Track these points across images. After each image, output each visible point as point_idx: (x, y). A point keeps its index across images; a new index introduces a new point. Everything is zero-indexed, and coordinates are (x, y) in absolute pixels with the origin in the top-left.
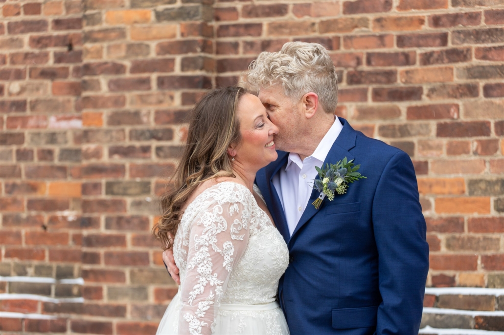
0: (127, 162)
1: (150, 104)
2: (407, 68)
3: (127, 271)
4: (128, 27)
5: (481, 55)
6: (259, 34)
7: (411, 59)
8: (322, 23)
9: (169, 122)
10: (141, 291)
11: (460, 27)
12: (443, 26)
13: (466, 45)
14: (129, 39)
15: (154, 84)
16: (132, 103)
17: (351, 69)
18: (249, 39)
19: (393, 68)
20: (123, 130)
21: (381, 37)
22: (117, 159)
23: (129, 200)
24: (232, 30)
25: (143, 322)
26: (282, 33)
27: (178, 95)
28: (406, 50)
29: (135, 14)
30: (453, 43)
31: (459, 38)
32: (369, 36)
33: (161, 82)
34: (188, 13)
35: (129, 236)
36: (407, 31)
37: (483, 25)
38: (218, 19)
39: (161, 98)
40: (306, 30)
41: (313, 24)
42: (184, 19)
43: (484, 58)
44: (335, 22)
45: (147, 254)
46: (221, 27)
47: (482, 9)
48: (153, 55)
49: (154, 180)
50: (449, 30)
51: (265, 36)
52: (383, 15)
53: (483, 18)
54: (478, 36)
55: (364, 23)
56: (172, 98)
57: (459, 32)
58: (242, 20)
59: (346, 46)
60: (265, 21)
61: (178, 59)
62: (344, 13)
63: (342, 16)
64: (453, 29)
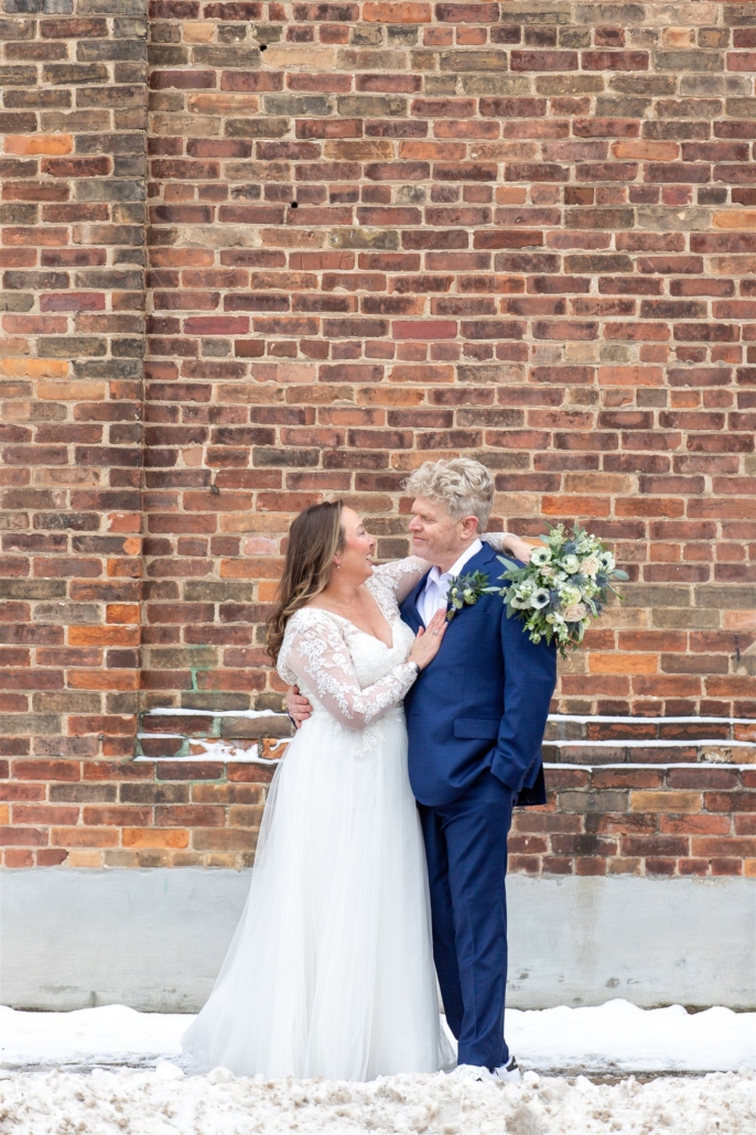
0: (31, 556)
1: (67, 482)
2: (401, 451)
3: (30, 695)
4: (35, 381)
5: (494, 440)
6: (207, 399)
7: (406, 441)
8: (291, 389)
9: (92, 507)
10: (51, 721)
11: (467, 406)
12: (447, 403)
13: (474, 427)
14: (35, 397)
15: (71, 457)
16: (38, 479)
17: (328, 449)
18: (192, 404)
19: (383, 450)
20: (26, 514)
21: (369, 412)
22: (15, 552)
23: (33, 605)
24: (169, 391)
25: (53, 760)
26: (238, 400)
27: (105, 473)
28: (400, 429)
29: (46, 365)
30: (459, 425)
31: (466, 419)
32: (352, 409)
33: (82, 455)
34: (123, 369)
35: (33, 650)
36: (401, 407)
37: (496, 404)
38: (148, 376)
39: (83, 475)
40: (271, 398)
41: (280, 391)
42: (116, 377)
43: (497, 443)
44: (309, 389)
45: (61, 673)
46: (153, 386)
47: (495, 386)
48: (70, 419)
49: (69, 580)
50: (454, 408)
51: (214, 401)
52: (372, 385)
53: (496, 396)
54: (489, 417)
55: (348, 393)
56: (97, 476)
57: (467, 411)
58: (182, 380)
59: (323, 421)
60: (215, 383)
61: (107, 426)
62: (321, 379)
63: (317, 382)
64: (458, 407)
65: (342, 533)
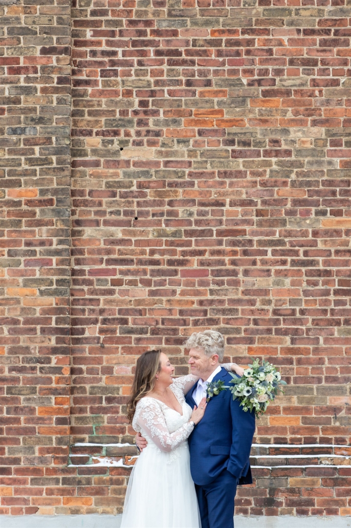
0: (21, 376)
1: (36, 343)
2: (185, 327)
3: (21, 438)
4: (22, 298)
5: (226, 322)
6: (98, 305)
7: (187, 323)
8: (136, 300)
9: (48, 354)
10: (30, 449)
11: (214, 307)
12: (205, 305)
13: (217, 316)
14: (22, 305)
15: (38, 331)
16: (24, 342)
17: (152, 327)
18: (92, 307)
19: (177, 327)
20: (18, 357)
21: (170, 310)
22: (14, 374)
23: (22, 397)
24: (81, 302)
25: (32, 467)
26: (112, 305)
27: (53, 338)
28: (184, 317)
29: (27, 291)
30: (210, 315)
31: (214, 313)
32: (163, 309)
33: (43, 331)
34: (61, 292)
35: (22, 418)
36: (184, 308)
37: (227, 306)
38: (72, 295)
39: (43, 339)
40: (127, 304)
41: (131, 301)
42: (58, 296)
43: (227, 323)
44: (144, 300)
45: (35, 428)
46: (74, 299)
47: (226, 298)
48: (38, 315)
49: (38, 386)
50: (208, 308)
51: (101, 306)
52: (172, 298)
53: (227, 302)
54: (224, 312)
55: (161, 302)
56: (50, 340)
57: (214, 309)
58: (87, 297)
59: (149, 314)
60: (102, 298)
61: (54, 318)
62: (149, 296)
63: (147, 297)
64: (210, 307)
65: (160, 364)
